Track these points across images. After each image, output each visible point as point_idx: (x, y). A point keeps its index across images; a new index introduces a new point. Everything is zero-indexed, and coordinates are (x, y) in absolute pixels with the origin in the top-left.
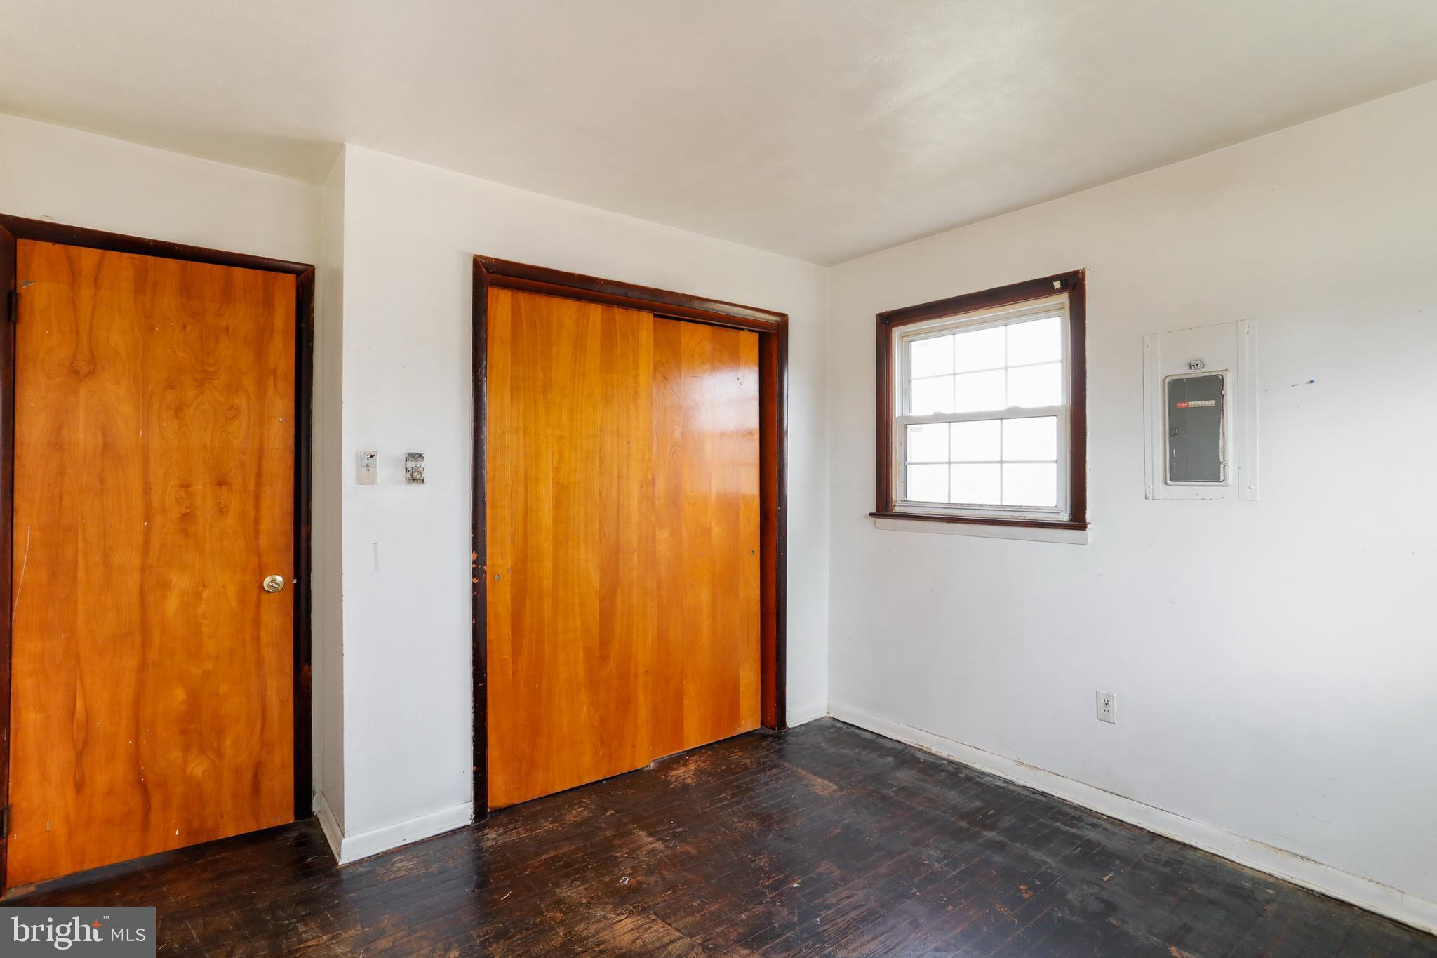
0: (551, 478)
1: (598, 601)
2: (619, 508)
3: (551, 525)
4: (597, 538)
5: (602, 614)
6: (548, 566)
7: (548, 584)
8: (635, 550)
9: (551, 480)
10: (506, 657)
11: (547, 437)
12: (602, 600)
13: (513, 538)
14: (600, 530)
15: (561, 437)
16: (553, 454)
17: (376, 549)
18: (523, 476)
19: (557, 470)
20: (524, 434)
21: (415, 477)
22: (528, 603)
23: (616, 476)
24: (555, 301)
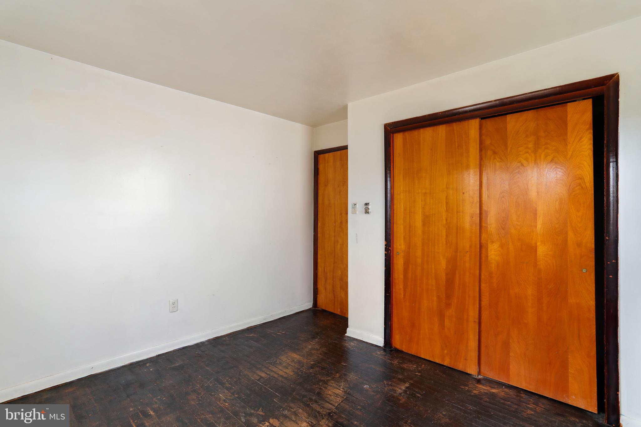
0: (421, 212)
1: (445, 275)
2: (457, 229)
3: (421, 234)
4: (445, 242)
5: (447, 281)
6: (419, 253)
7: (419, 261)
8: (467, 252)
9: (421, 213)
10: (401, 287)
11: (418, 193)
12: (447, 274)
13: (404, 238)
14: (446, 238)
15: (425, 193)
16: (422, 201)
17: (357, 236)
18: (408, 211)
19: (423, 208)
20: (409, 193)
21: (367, 212)
22: (410, 267)
23: (455, 211)
24: (422, 130)
